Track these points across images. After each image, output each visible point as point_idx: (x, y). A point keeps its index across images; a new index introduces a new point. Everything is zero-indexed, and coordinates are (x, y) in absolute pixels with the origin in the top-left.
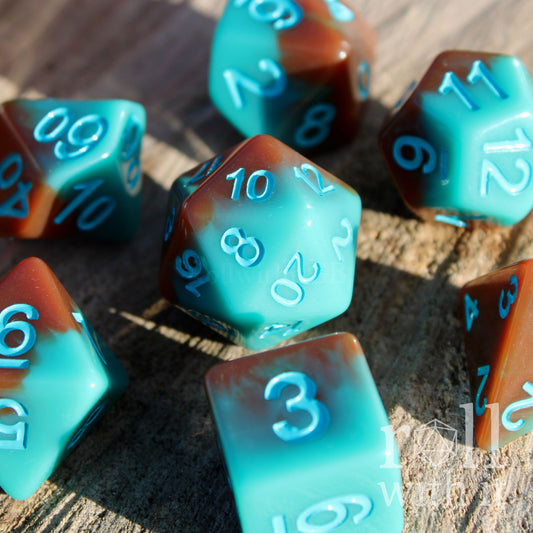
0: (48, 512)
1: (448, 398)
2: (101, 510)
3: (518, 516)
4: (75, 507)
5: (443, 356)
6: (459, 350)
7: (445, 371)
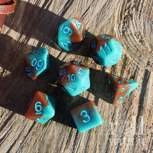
0: (48, 124)
1: (107, 95)
2: (56, 122)
3: (121, 116)
4: (52, 122)
5: (106, 87)
6: (108, 86)
7: (106, 90)
